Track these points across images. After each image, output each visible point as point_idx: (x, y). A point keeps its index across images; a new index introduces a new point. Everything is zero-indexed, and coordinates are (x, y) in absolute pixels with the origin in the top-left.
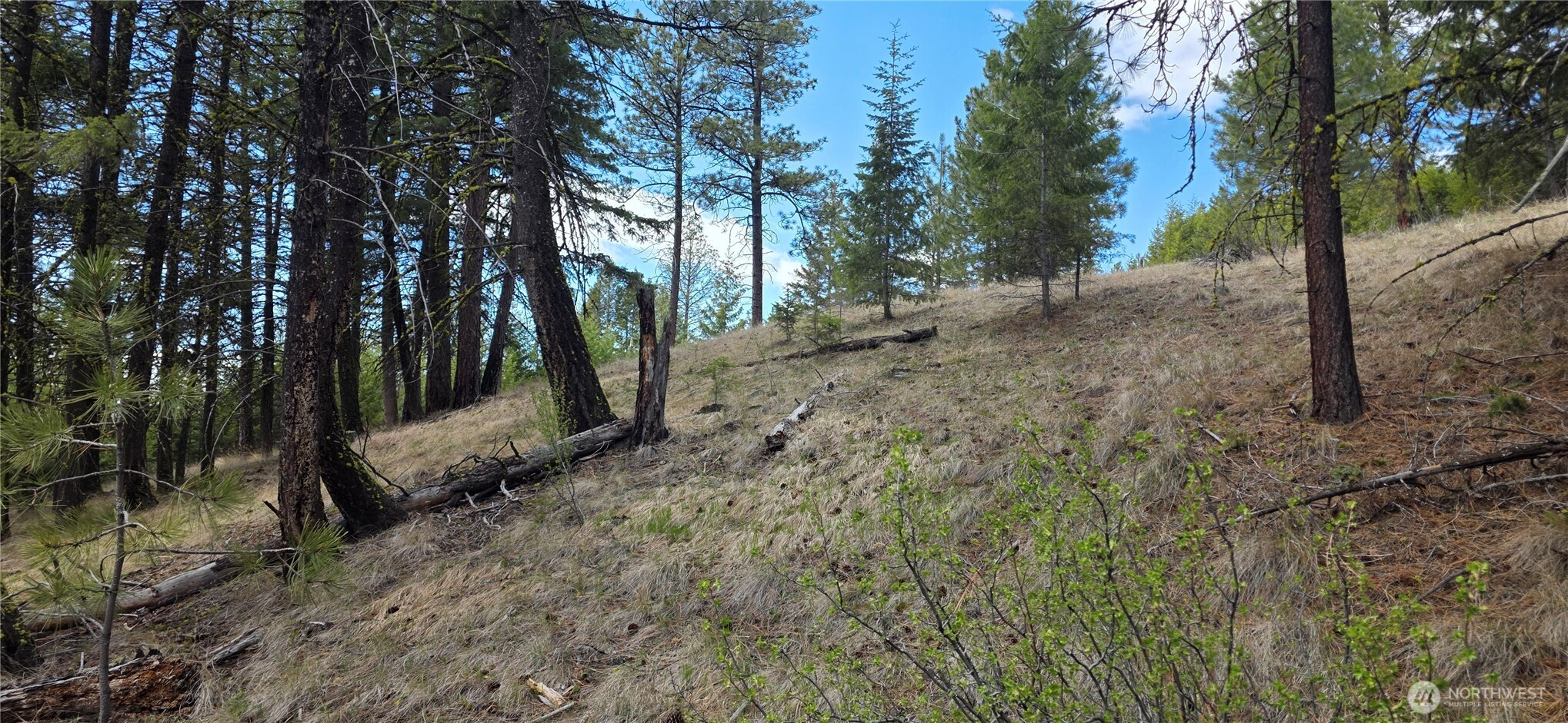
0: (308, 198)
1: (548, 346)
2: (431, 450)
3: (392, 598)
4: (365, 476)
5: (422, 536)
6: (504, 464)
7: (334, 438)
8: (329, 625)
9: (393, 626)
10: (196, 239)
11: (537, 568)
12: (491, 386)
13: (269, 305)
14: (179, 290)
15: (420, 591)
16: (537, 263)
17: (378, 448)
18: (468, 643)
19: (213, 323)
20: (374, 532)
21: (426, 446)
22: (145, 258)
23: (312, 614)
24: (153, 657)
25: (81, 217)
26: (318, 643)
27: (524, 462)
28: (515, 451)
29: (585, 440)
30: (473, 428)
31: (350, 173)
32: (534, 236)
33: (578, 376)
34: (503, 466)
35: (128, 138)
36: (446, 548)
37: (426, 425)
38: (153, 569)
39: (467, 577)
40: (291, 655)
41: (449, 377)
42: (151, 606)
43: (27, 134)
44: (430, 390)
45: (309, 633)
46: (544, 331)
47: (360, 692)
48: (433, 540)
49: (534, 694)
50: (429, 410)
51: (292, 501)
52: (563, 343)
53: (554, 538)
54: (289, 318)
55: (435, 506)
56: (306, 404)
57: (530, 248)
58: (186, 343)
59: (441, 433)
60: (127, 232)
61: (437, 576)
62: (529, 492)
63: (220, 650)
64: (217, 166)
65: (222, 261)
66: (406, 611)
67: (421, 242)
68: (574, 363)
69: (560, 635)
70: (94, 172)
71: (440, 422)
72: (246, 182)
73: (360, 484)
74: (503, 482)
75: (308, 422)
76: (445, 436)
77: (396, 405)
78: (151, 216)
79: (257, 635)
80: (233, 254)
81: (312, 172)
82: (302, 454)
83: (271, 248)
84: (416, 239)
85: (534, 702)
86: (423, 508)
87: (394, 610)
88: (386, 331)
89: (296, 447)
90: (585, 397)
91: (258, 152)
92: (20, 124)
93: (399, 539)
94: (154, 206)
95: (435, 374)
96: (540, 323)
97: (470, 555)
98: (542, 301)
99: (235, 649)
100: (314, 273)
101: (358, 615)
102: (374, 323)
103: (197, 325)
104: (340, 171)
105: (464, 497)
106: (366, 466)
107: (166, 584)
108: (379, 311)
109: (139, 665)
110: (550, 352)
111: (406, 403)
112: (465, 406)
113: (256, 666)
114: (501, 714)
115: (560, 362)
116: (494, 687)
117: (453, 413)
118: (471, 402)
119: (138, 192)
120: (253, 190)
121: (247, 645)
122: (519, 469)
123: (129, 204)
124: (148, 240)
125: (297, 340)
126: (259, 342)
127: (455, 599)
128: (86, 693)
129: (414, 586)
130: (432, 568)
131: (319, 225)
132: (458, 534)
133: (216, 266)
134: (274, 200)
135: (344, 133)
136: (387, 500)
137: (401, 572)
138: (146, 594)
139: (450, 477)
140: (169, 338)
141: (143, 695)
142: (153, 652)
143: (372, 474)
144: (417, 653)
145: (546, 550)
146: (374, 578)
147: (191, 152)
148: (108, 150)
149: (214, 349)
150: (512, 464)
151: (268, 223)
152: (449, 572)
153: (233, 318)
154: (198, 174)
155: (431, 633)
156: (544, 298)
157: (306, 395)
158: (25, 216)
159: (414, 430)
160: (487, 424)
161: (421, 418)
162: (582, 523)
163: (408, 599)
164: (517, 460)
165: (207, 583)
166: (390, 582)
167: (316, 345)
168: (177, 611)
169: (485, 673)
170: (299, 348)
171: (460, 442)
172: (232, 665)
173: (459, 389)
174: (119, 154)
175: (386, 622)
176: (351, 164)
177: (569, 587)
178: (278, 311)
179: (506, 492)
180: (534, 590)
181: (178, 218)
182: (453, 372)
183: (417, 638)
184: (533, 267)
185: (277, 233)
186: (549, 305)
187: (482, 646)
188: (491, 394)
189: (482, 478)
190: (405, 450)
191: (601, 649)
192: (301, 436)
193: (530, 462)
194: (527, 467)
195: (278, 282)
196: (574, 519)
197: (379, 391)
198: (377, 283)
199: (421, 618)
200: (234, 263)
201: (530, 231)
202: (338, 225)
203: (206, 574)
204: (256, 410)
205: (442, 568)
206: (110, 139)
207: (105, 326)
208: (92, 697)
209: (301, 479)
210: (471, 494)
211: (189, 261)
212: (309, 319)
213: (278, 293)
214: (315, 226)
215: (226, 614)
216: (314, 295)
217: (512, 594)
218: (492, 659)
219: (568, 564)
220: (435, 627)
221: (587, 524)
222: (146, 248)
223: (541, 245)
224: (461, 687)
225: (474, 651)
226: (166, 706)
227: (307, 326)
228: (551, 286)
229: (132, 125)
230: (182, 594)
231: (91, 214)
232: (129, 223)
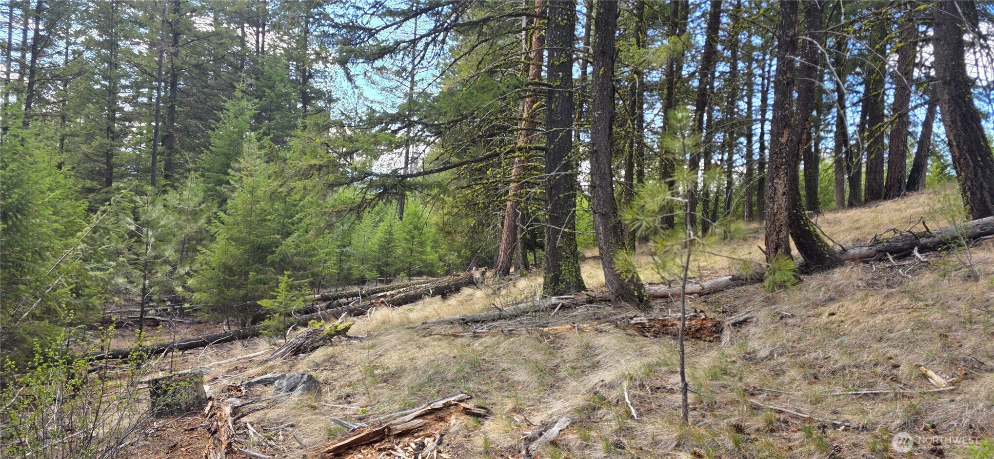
0: (786, 67)
1: (957, 154)
2: (865, 226)
3: (833, 307)
4: (817, 236)
5: (854, 276)
6: (917, 237)
7: (798, 211)
8: (793, 316)
9: (832, 323)
10: (722, 99)
11: (938, 305)
12: (914, 184)
13: (762, 134)
14: (713, 127)
15: (851, 307)
16: (949, 93)
17: (829, 223)
18: (880, 340)
19: (731, 146)
20: (823, 270)
21: (862, 223)
22: (696, 111)
23: (784, 308)
24: (702, 314)
25: (666, 91)
26: (786, 324)
27: (934, 237)
28: (926, 228)
29: (987, 224)
30: (898, 213)
31: (810, 48)
32: (948, 74)
33: (983, 177)
34: (917, 238)
35: (688, 46)
36: (871, 285)
37: (863, 210)
38: (701, 277)
39: (883, 303)
40: (772, 327)
41: (882, 177)
42: (700, 294)
43: (642, 51)
44: (869, 187)
45: (782, 318)
46: (954, 143)
47: (809, 353)
48: (862, 279)
49: (925, 376)
50: (866, 201)
51: (772, 246)
52: (971, 152)
53: (953, 287)
54: (772, 140)
55: (864, 259)
56: (781, 189)
57: (945, 83)
58: (716, 158)
59: (873, 215)
60: (687, 97)
61: (863, 299)
62: (937, 257)
63: (735, 318)
64: (734, 54)
65: (736, 110)
66: (840, 316)
67: (864, 86)
68: (980, 166)
69: (949, 347)
70: (671, 67)
71: (873, 209)
72: (749, 59)
73: (814, 241)
74: (916, 248)
75: (782, 201)
76: (877, 217)
77: (843, 198)
78: (699, 88)
79: (752, 314)
80: (743, 105)
81: (786, 51)
82: (778, 219)
83: (764, 100)
84: (861, 84)
85: (924, 381)
86: (853, 259)
87: (833, 314)
88: (837, 149)
89: (775, 215)
90: (989, 192)
91: (757, 41)
92: (639, 46)
93: (838, 276)
94: (701, 81)
95: (872, 176)
96: (952, 137)
97: (887, 291)
98: (953, 121)
99: (741, 319)
100: (787, 112)
101: (811, 313)
102: (829, 143)
103: (722, 149)
104: (804, 47)
105: (886, 255)
106: (818, 230)
107: (707, 284)
108: (832, 135)
109: (695, 316)
110: (959, 159)
111: (850, 196)
112: (893, 198)
113: (752, 329)
114: (900, 383)
115: (968, 166)
116: (896, 366)
117: (882, 203)
118: (898, 196)
119: (692, 75)
120: (754, 65)
121: (748, 318)
122: (928, 240)
123: (688, 82)
124: (697, 101)
125: (776, 153)
126: (756, 157)
127: (872, 314)
128: (672, 325)
129: (847, 303)
130: (859, 295)
131: (790, 83)
132: (880, 277)
133: (732, 113)
134: (767, 69)
135: (808, 23)
136: (831, 251)
137: (838, 295)
138: (697, 287)
139: (876, 241)
140: (708, 156)
141: (697, 331)
142: (702, 311)
143: (821, 236)
144: (846, 340)
145: (945, 294)
146: (821, 296)
147: (719, 47)
148: (679, 53)
149: (730, 162)
150: (923, 236)
151: (763, 85)
152: (871, 299)
153: (741, 143)
154: (724, 59)
155: (856, 330)
156: (955, 119)
157: (781, 185)
158: (641, 94)
159: (854, 213)
160: (908, 211)
161: (860, 206)
162: (978, 281)
163: (842, 310)
164: (927, 234)
165: (727, 286)
166: (832, 300)
167: (787, 156)
168: (712, 298)
169: (891, 358)
170: (777, 158)
171: (886, 222)
172: (740, 327)
173: (889, 187)
174: (683, 54)
175: (828, 320)
176: (811, 43)
177: (962, 320)
178: (767, 137)
179: (918, 255)
180: (932, 317)
181: (712, 88)
182: (885, 175)
183: (847, 332)
184: (946, 97)
185: (768, 90)
186: (959, 124)
187: (889, 343)
188: (915, 190)
189: (900, 244)
190: (846, 225)
191: (982, 361)
192: (778, 209)
193: (939, 236)
194: (936, 239)
195: (768, 119)
196: (972, 277)
197: (831, 188)
198: (831, 117)
199: (850, 321)
200: (742, 110)
201: (945, 70)
202: (802, 82)
203: (727, 282)
204: (755, 198)
205: (866, 295)
206: (679, 47)
207: (684, 144)
208: (675, 327)
209: (778, 234)
210: (891, 254)
211: (718, 111)
212: (783, 140)
213: (768, 127)
214: (788, 84)
215: (737, 303)
216: (787, 125)
217: (915, 317)
218: (896, 351)
219: (961, 305)
220: (859, 327)
221: (981, 281)
222: (697, 105)
223: (954, 80)
224: (873, 362)
225: (883, 344)
226: (708, 339)
227: (782, 144)
228: (961, 110)
229: (690, 36)
230: (714, 290)
231: (670, 89)
232: (688, 92)
